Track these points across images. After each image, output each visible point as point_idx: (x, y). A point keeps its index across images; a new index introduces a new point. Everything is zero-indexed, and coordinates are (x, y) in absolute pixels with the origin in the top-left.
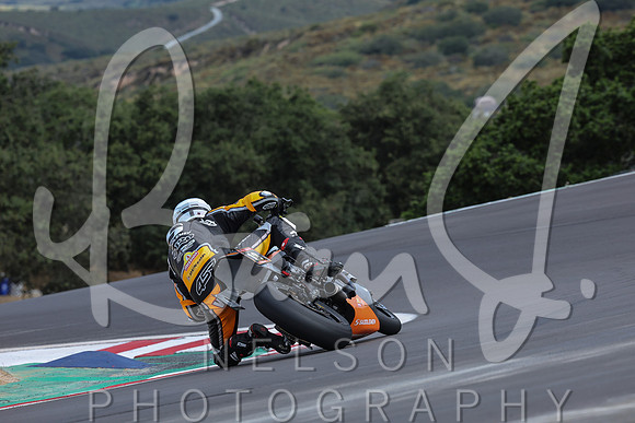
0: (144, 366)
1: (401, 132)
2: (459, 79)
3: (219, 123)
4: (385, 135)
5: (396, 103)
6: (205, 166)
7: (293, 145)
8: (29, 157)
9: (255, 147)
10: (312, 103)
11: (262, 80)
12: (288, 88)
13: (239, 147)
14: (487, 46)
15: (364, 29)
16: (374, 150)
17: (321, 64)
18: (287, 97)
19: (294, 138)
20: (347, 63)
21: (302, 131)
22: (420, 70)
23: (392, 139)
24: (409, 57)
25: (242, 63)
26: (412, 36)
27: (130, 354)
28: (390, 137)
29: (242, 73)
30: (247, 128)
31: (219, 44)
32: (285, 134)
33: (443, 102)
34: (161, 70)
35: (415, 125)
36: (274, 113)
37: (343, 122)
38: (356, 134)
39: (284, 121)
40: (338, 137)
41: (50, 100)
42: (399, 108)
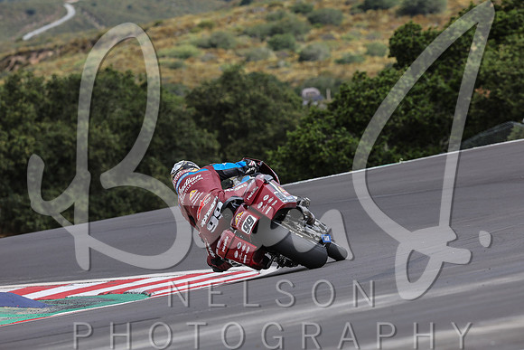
1: (240, 117)
2: (286, 73)
4: (225, 119)
5: (236, 91)
9: (111, 127)
12: (140, 76)
13: (97, 127)
14: (311, 43)
15: (202, 26)
16: (216, 132)
17: (163, 56)
18: (139, 83)
20: (187, 56)
22: (251, 63)
23: (231, 123)
24: (242, 52)
28: (230, 120)
30: (104, 110)
31: (73, 37)
32: (137, 116)
33: (277, 91)
34: (21, 59)
35: (252, 110)
36: (128, 97)
38: (200, 117)
39: (136, 104)
40: (184, 119)
42: (239, 95)
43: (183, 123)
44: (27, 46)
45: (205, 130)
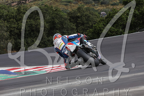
2: (97, 7)
7: (55, 21)
11: (49, 5)
16: (75, 24)
17: (63, 2)
20: (70, 2)
21: (58, 18)
22: (88, 4)
23: (80, 21)
25: (44, 1)
33: (93, 13)
37: (68, 17)
38: (71, 19)
42: (82, 14)
43: (66, 21)
45: (72, 23)
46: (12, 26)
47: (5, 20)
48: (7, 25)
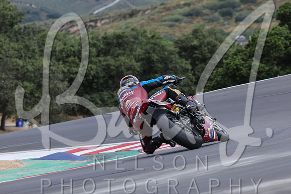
0: (84, 159)
1: (202, 52)
2: (228, 28)
3: (119, 48)
4: (195, 53)
5: (200, 39)
6: (112, 67)
7: (152, 58)
8: (31, 64)
9: (135, 59)
10: (161, 38)
11: (138, 28)
12: (150, 32)
13: (128, 59)
14: (241, 12)
15: (185, 5)
16: (190, 60)
17: (165, 21)
18: (150, 36)
19: (153, 55)
20: (177, 20)
21: (156, 51)
22: (211, 23)
23: (198, 55)
24: (206, 17)
25: (129, 20)
26: (207, 8)
27: (78, 154)
29: (129, 25)
30: (131, 50)
31: (118, 12)
32: (149, 53)
33: (221, 38)
34: (92, 24)
35: (208, 48)
36: (144, 43)
37: (175, 48)
38: (182, 53)
39: (148, 47)
40: (173, 54)
41: (41, 37)
43: (172, 56)
44: (96, 17)
45: (184, 59)
46: (72, 70)
47: (59, 60)
48: (64, 69)
